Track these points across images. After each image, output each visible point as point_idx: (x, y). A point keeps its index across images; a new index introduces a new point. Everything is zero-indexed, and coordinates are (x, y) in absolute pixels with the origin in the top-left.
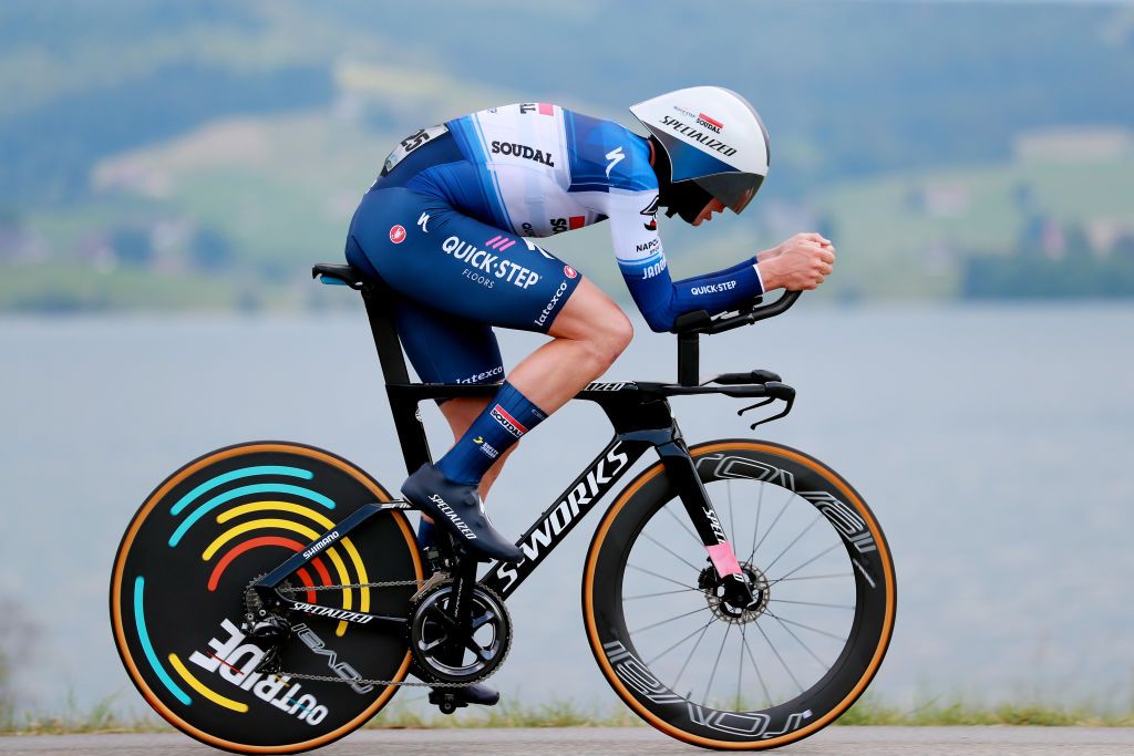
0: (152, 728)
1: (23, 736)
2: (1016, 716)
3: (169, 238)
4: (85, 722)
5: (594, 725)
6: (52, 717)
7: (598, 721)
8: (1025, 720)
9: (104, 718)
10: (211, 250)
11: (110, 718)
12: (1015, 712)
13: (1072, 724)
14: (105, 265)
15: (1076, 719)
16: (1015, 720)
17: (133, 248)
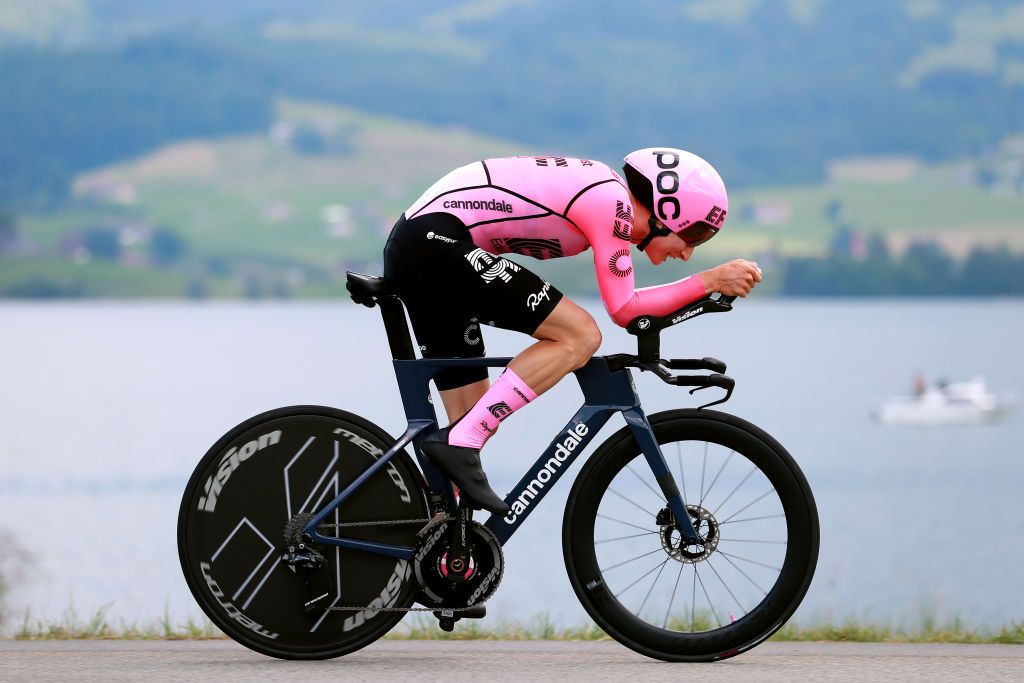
0: (139, 636)
1: (36, 640)
2: (836, 634)
3: (131, 238)
4: (85, 630)
5: (495, 638)
6: (58, 625)
7: (498, 635)
8: (843, 637)
9: (100, 628)
10: (167, 247)
11: (105, 626)
12: (835, 630)
13: (881, 641)
14: (81, 259)
15: (884, 637)
16: (836, 637)
17: (104, 246)
